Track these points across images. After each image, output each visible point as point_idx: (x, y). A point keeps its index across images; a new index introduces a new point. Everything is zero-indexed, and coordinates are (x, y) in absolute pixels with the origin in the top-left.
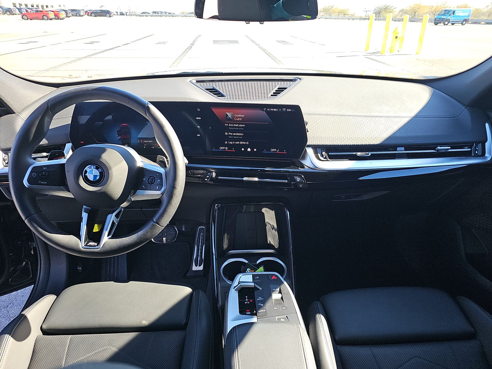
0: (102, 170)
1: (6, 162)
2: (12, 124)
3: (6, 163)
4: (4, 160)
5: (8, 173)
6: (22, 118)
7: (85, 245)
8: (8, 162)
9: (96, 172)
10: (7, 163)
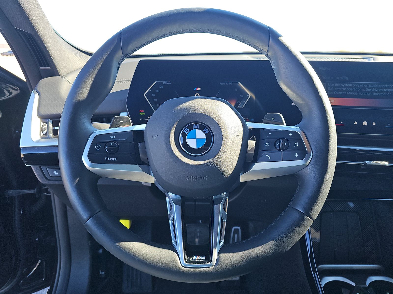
0: (208, 130)
1: (44, 132)
2: (56, 88)
3: (43, 134)
4: (42, 130)
5: (57, 146)
6: (69, 81)
7: (186, 260)
8: (47, 132)
9: (200, 135)
10: (45, 134)
